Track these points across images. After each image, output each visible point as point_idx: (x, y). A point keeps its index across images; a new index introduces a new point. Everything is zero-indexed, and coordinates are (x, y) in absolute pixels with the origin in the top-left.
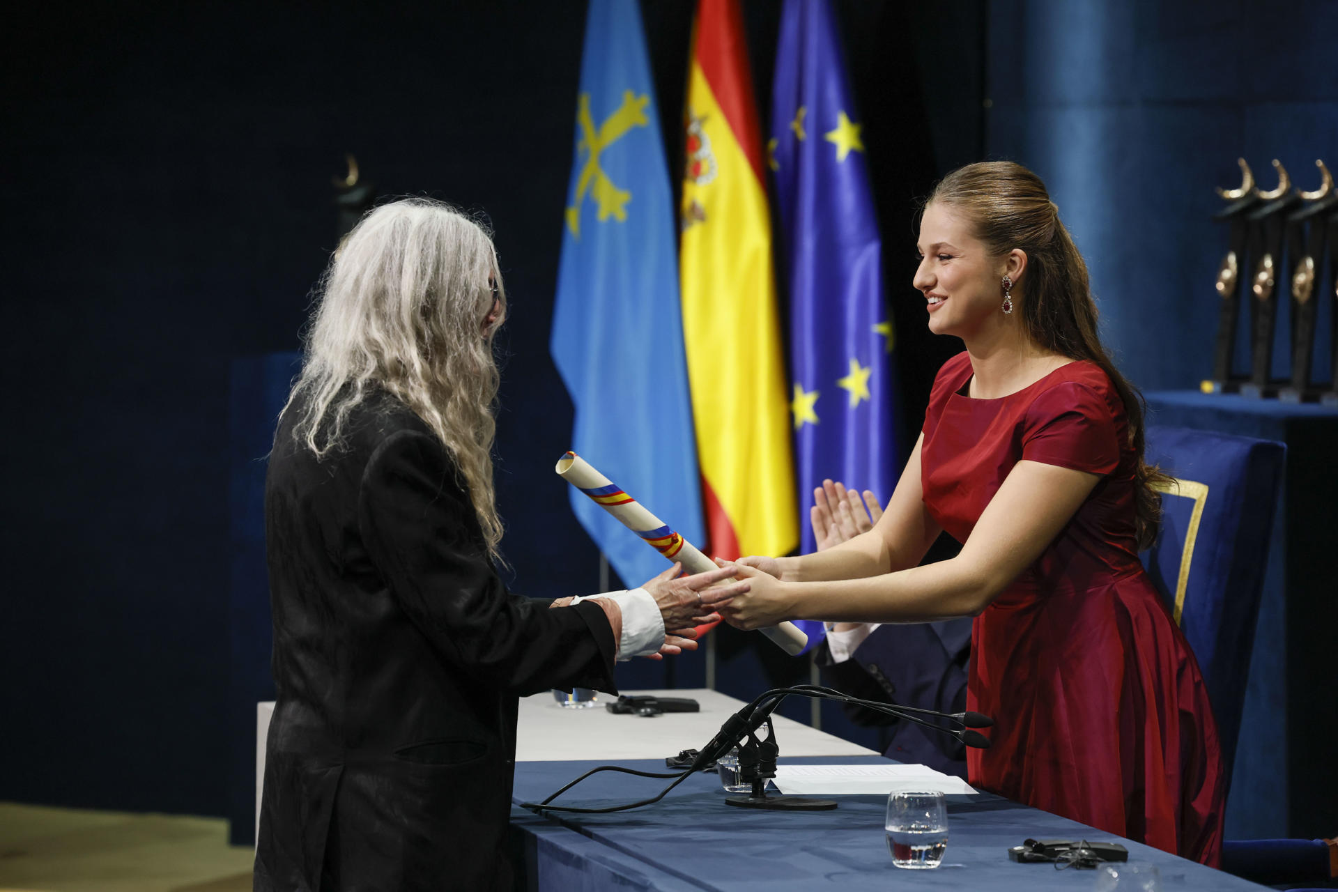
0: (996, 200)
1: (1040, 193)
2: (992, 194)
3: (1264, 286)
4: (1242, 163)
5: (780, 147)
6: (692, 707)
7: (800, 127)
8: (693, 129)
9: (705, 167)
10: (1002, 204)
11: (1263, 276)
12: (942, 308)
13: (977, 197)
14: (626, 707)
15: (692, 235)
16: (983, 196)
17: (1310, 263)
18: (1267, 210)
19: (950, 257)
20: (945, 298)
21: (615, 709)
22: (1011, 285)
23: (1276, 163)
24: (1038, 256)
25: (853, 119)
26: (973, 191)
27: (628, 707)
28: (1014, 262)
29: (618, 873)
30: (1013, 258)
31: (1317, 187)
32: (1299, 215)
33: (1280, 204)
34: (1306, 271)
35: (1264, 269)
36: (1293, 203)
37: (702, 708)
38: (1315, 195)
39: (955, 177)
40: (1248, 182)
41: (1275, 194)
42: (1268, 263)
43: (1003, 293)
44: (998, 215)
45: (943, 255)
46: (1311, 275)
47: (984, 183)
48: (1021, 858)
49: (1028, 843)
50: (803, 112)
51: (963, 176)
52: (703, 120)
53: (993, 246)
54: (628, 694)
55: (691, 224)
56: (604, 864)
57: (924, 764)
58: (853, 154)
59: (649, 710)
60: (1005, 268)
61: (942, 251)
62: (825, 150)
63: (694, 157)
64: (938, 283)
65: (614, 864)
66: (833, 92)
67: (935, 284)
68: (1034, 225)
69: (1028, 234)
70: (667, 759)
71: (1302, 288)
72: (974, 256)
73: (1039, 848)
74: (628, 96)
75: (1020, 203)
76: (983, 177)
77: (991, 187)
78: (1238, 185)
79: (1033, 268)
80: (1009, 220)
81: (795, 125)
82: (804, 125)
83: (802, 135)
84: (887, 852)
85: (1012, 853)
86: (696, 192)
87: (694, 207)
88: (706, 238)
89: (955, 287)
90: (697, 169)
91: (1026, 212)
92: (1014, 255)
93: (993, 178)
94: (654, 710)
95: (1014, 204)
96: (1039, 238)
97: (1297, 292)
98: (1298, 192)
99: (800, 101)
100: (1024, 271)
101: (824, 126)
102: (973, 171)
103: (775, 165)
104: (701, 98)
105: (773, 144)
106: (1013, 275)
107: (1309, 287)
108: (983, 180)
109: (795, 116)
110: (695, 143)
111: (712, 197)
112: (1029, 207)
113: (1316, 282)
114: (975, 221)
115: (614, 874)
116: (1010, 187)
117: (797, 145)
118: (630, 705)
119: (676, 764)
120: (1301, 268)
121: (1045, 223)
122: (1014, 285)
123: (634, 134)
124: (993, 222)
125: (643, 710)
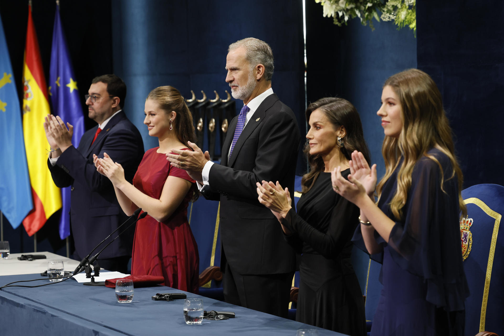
0: (166, 98)
1: (179, 94)
2: (165, 96)
3: (200, 127)
4: (192, 91)
5: (52, 89)
6: (44, 257)
7: (58, 82)
8: (25, 84)
9: (30, 95)
10: (168, 99)
11: (200, 124)
12: (153, 129)
13: (161, 97)
14: (24, 258)
15: (26, 116)
16: (163, 97)
17: (214, 120)
18: (200, 105)
19: (154, 115)
20: (154, 126)
21: (20, 259)
22: (172, 122)
23: (202, 92)
24: (179, 113)
25: (74, 80)
26: (159, 95)
27: (25, 258)
28: (172, 115)
29: (36, 309)
30: (172, 114)
31: (214, 98)
32: (210, 107)
33: (204, 103)
34: (212, 123)
35: (200, 122)
36: (208, 103)
37: (47, 257)
38: (214, 101)
39: (154, 91)
40: (194, 98)
41: (202, 100)
42: (201, 120)
43: (170, 124)
44: (167, 102)
45: (151, 114)
46: (214, 124)
47: (163, 93)
48: (156, 299)
49: (157, 295)
50: (59, 78)
51: (156, 91)
52: (29, 81)
53: (166, 111)
54: (24, 254)
55: (26, 112)
56: (31, 306)
57: (118, 271)
58: (75, 90)
59: (31, 259)
60: (170, 117)
61: (152, 113)
62: (66, 90)
63: (26, 92)
64: (151, 123)
65: (33, 306)
66: (68, 72)
67: (150, 123)
68: (177, 104)
69: (176, 107)
70: (41, 273)
71: (212, 128)
72: (161, 114)
73: (161, 296)
74: (5, 74)
75: (173, 98)
76: (163, 91)
77: (164, 94)
78: (191, 98)
79: (178, 117)
80: (170, 103)
81: (57, 82)
82: (60, 82)
83: (59, 85)
84: (115, 299)
85: (153, 298)
86: (27, 103)
87: (26, 107)
88: (31, 116)
89: (157, 123)
90: (27, 95)
91: (175, 100)
92: (173, 113)
93: (165, 91)
94: (32, 259)
95: (172, 98)
96: (179, 107)
97: (210, 129)
98: (209, 100)
99: (58, 75)
100: (176, 117)
101: (66, 82)
102: (159, 89)
103: (51, 94)
104: (28, 74)
105: (50, 88)
106: (172, 119)
107: (214, 127)
108: (162, 92)
109: (57, 80)
110: (26, 88)
111: (32, 104)
112: (176, 99)
113: (215, 126)
114: (161, 104)
115: (34, 309)
116: (170, 93)
117: (58, 88)
118: (25, 257)
119: (44, 275)
120: (211, 122)
121: (181, 103)
122: (173, 121)
123: (7, 85)
124: (166, 104)
125: (29, 259)
